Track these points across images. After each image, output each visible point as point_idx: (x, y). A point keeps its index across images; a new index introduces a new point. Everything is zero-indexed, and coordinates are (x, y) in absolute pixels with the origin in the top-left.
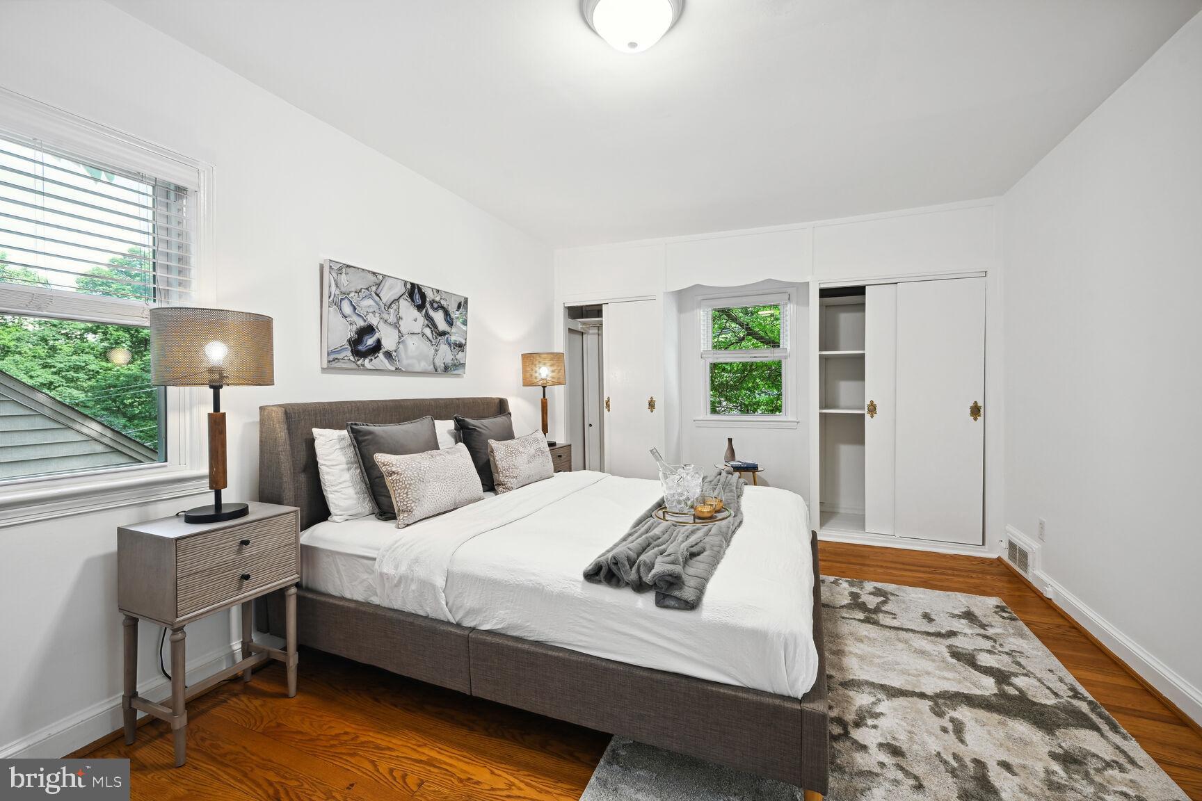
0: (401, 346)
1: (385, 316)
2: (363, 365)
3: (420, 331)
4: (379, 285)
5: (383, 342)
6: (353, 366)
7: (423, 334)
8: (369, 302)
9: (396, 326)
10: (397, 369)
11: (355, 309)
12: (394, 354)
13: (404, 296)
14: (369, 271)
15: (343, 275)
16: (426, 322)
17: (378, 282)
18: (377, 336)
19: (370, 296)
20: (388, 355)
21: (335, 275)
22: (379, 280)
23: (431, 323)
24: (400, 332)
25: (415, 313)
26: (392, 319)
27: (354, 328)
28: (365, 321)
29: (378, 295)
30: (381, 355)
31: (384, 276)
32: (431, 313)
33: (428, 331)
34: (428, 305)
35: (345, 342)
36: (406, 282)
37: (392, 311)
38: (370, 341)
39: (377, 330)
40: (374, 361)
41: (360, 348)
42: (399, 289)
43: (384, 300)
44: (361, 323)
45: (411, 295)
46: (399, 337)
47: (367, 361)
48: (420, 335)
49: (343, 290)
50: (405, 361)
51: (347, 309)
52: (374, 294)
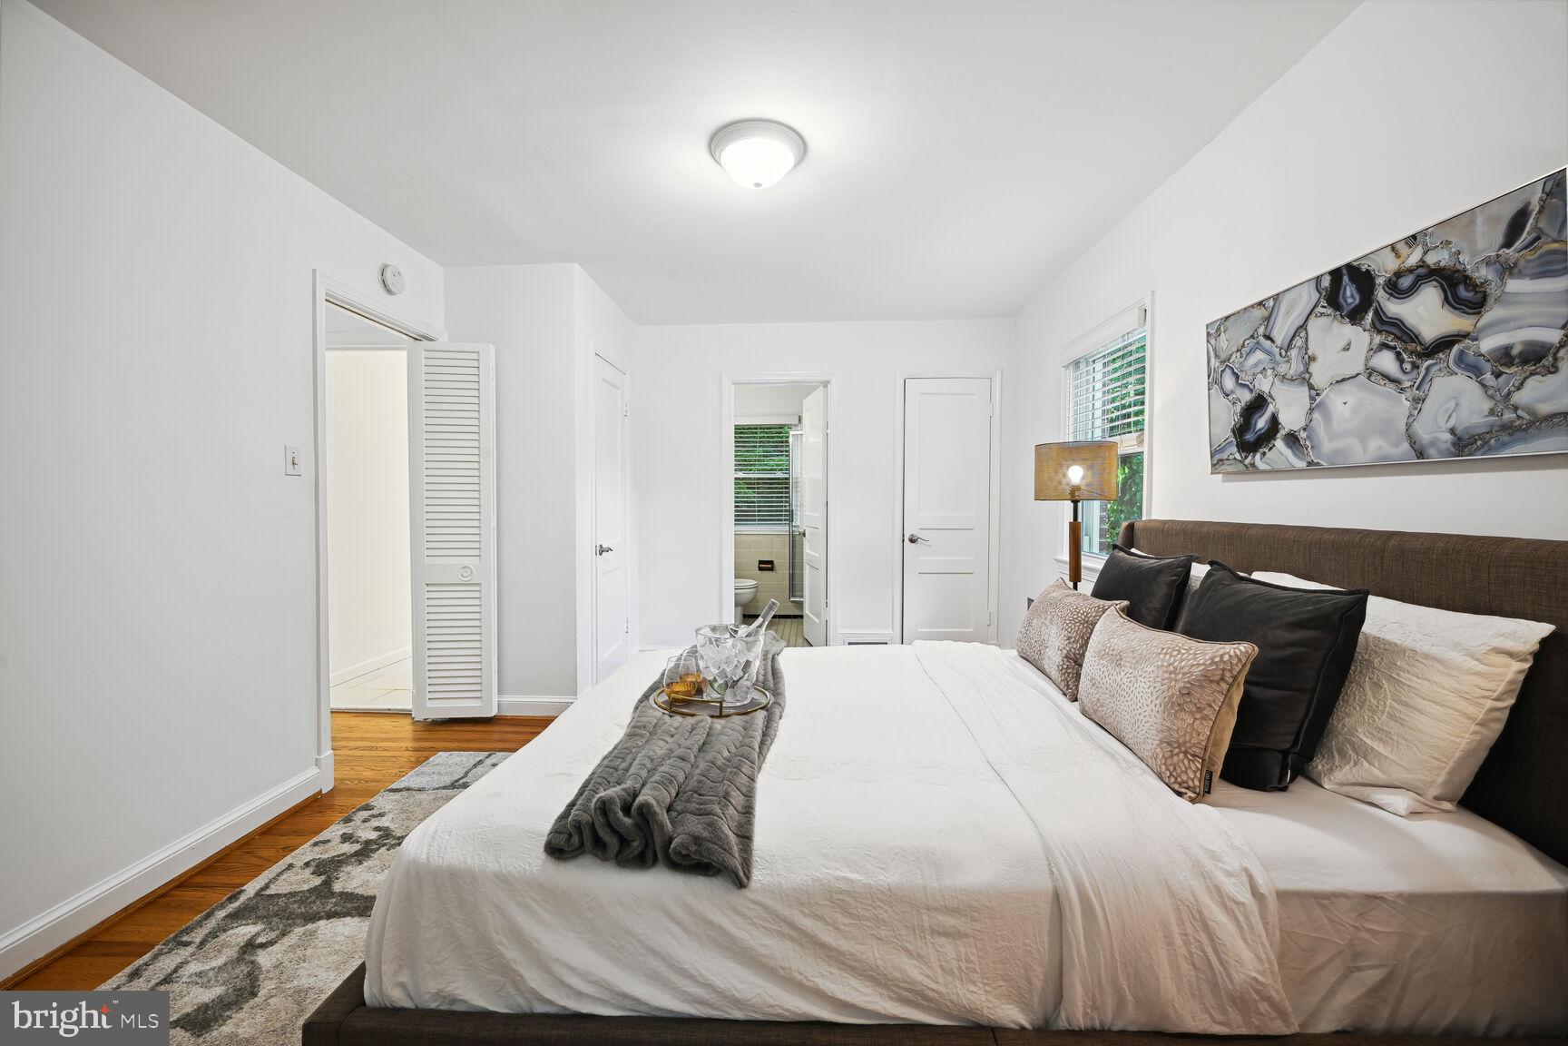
0: (1316, 415)
1: (1283, 369)
2: (1253, 465)
3: (1361, 368)
4: (1268, 319)
5: (1282, 418)
6: (1241, 467)
7: (1371, 372)
8: (1259, 355)
9: (1304, 379)
10: (1310, 464)
11: (1237, 377)
12: (1303, 435)
13: (1319, 309)
14: (1252, 306)
15: (1223, 334)
16: (1378, 339)
17: (1266, 314)
18: (1271, 409)
19: (1258, 346)
20: (1292, 439)
21: (1213, 341)
22: (1268, 308)
23: (1398, 335)
24: (1311, 387)
25: (1348, 331)
26: (1295, 367)
27: (1238, 408)
28: (1251, 391)
29: (1268, 337)
30: (1279, 443)
31: (1276, 297)
32: (1393, 308)
33: (1386, 361)
34: (1381, 294)
35: (1229, 433)
36: (1318, 279)
37: (1294, 353)
38: (1261, 423)
39: (1269, 400)
40: (1269, 455)
41: (1250, 437)
42: (1309, 297)
43: (1279, 341)
44: (1246, 397)
45: (1332, 298)
46: (1312, 399)
47: (1258, 456)
48: (1363, 378)
49: (1223, 356)
50: (1327, 443)
51: (1229, 382)
52: (1262, 339)
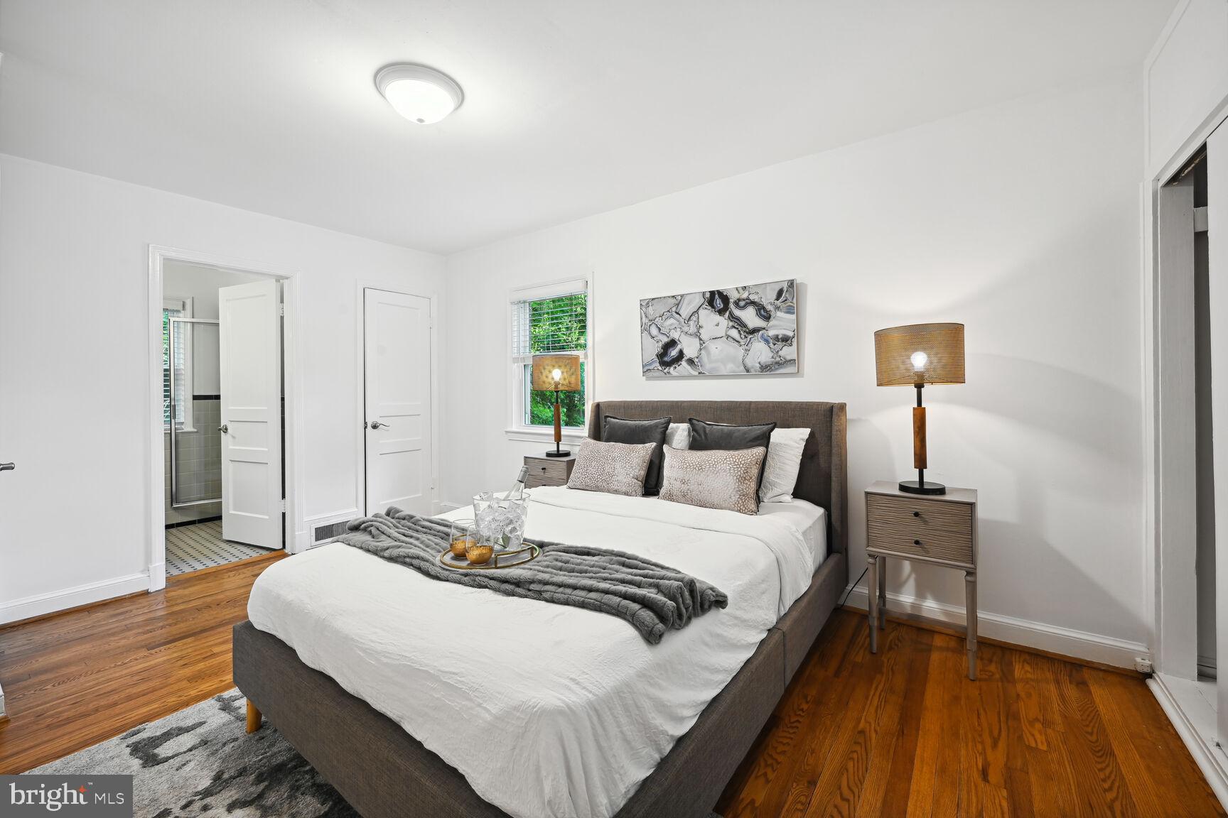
0: (703, 352)
1: (686, 329)
2: (669, 373)
3: (724, 334)
4: (678, 305)
5: (685, 352)
6: (662, 373)
7: (728, 337)
8: (672, 321)
9: (697, 335)
10: (699, 373)
11: (660, 329)
12: (696, 360)
13: (704, 306)
14: (669, 297)
15: (650, 307)
16: (731, 324)
17: (677, 302)
18: (679, 347)
19: (672, 316)
20: (691, 361)
21: (644, 309)
22: (678, 300)
23: (739, 323)
24: (700, 339)
25: (717, 318)
26: (693, 329)
27: (660, 345)
28: (668, 337)
29: (678, 313)
30: (684, 363)
31: (682, 296)
32: (737, 313)
33: (734, 333)
34: (732, 306)
35: (654, 357)
36: (704, 294)
37: (691, 323)
38: (674, 353)
39: (678, 342)
40: (678, 368)
41: (666, 359)
42: (699, 300)
43: (684, 316)
44: (665, 340)
45: (711, 302)
46: (701, 344)
47: (672, 368)
48: (725, 339)
49: (651, 318)
50: (707, 366)
51: (654, 331)
52: (674, 314)
